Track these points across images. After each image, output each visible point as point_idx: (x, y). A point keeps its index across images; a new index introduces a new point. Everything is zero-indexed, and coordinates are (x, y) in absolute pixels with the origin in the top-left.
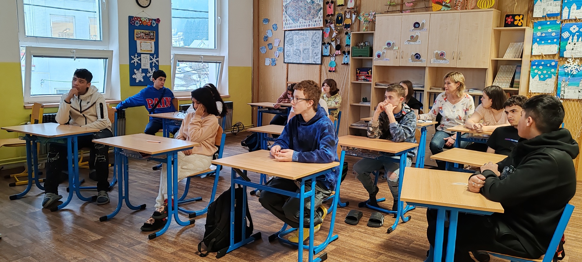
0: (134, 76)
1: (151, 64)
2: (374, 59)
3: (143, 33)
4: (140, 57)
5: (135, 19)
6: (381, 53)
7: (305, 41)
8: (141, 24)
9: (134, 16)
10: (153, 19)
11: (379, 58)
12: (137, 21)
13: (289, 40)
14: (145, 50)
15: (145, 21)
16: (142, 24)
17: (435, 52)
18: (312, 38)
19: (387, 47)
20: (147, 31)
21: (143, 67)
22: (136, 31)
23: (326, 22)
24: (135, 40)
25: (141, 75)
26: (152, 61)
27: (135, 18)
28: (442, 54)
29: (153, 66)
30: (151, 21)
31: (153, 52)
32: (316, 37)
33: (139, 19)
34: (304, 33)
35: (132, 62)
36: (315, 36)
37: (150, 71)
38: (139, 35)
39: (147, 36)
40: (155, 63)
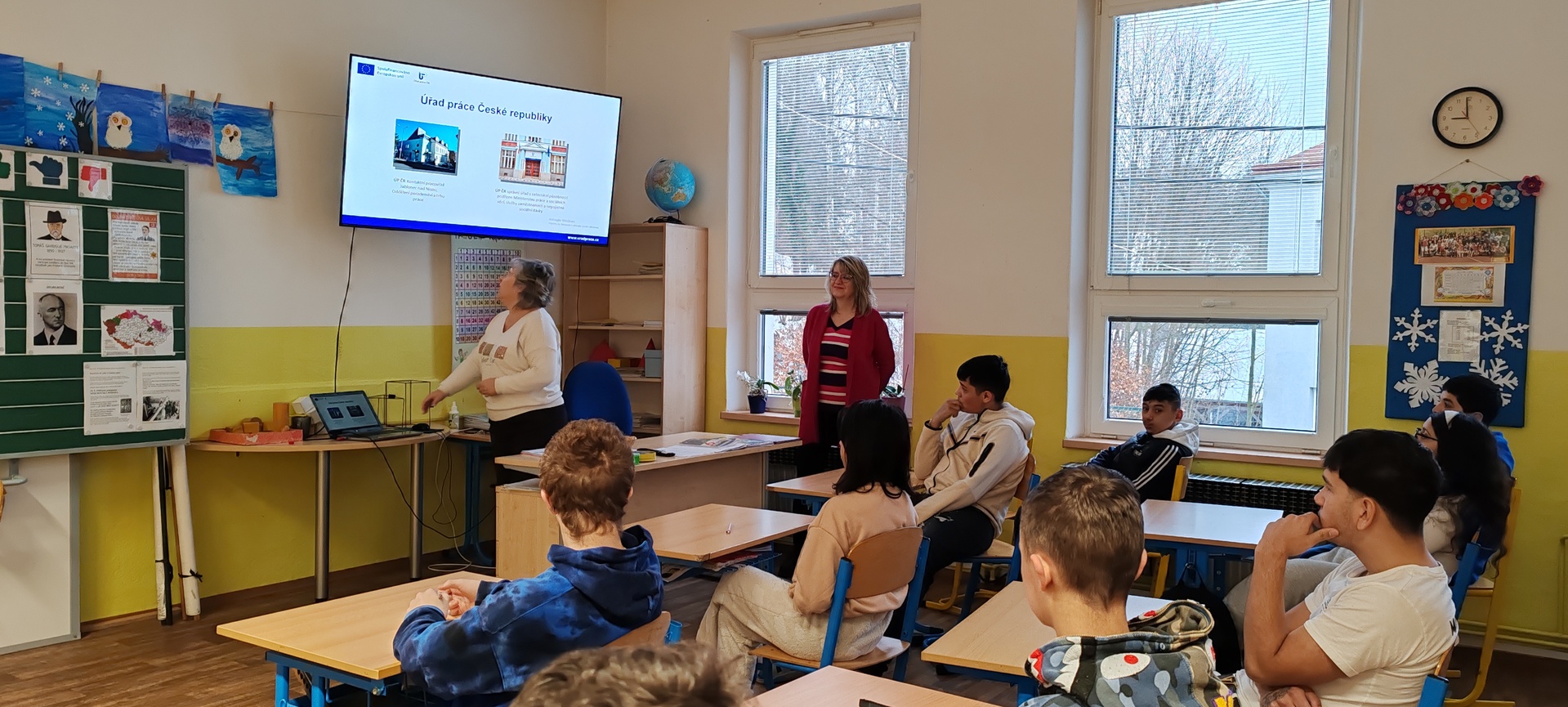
0: (1399, 387)
1: (1487, 350)
3: (1452, 235)
4: (1435, 322)
5: (1420, 193)
8: (1446, 205)
9: (1416, 182)
10: (1503, 184)
12: (1428, 200)
14: (1458, 297)
15: (1463, 195)
16: (1449, 207)
20: (1474, 230)
21: (1445, 355)
22: (1425, 232)
24: (1416, 263)
25: (1435, 383)
26: (1493, 335)
27: (1417, 188)
29: (1497, 352)
30: (1493, 191)
31: (1498, 300)
33: (1436, 192)
35: (1395, 338)
38: (1436, 245)
39: (1471, 245)
40: (1506, 343)
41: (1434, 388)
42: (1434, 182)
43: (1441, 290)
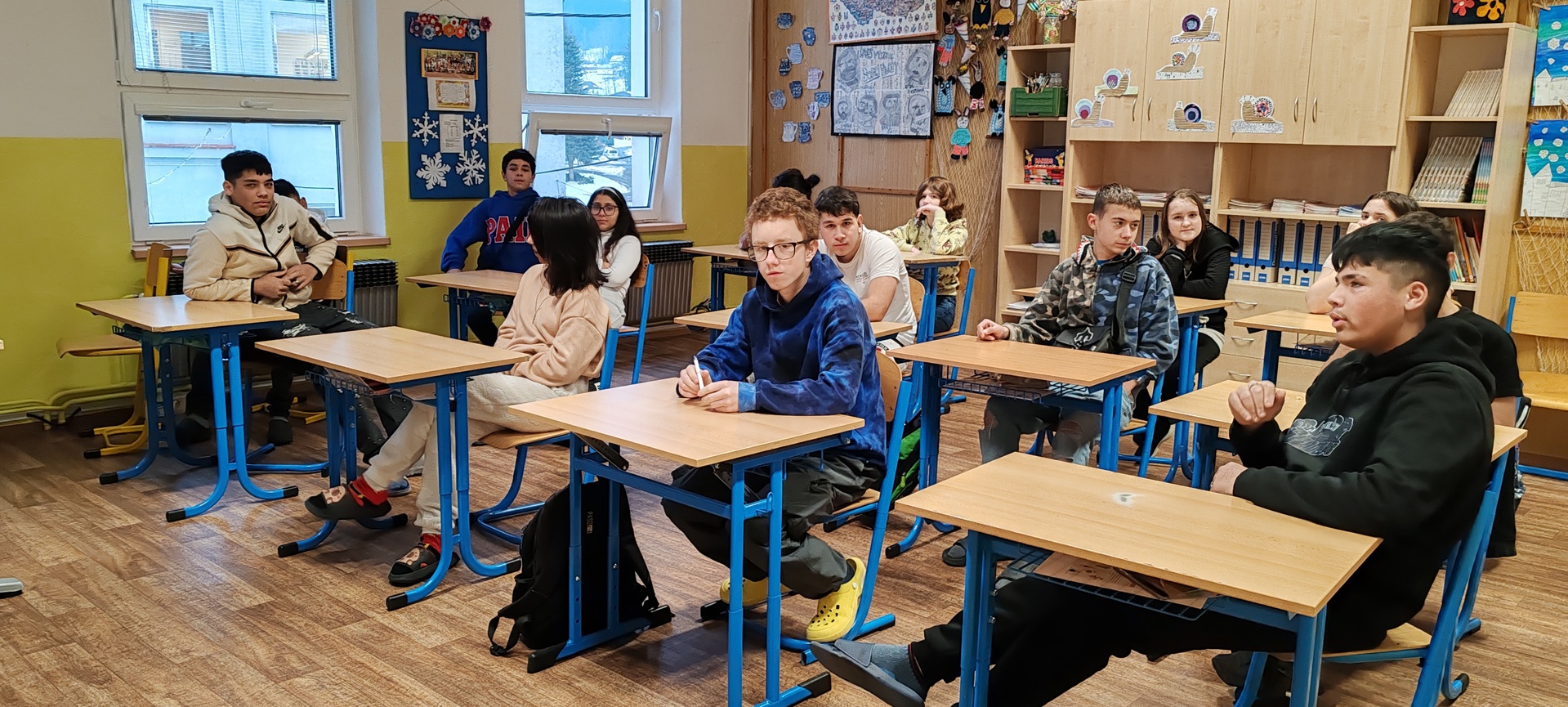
0: (420, 174)
1: (467, 140)
2: (1072, 121)
3: (444, 56)
4: (437, 123)
5: (421, 20)
6: (1091, 105)
7: (890, 74)
8: (438, 32)
9: (421, 11)
10: (471, 20)
11: (1083, 120)
13: (847, 70)
14: (450, 104)
15: (449, 26)
16: (440, 34)
17: (1243, 102)
18: (907, 66)
19: (1108, 88)
20: (456, 53)
21: (444, 149)
22: (424, 51)
23: (944, 19)
24: (423, 76)
25: (440, 170)
26: (471, 132)
27: (421, 16)
28: (1262, 107)
29: (473, 145)
30: (465, 25)
31: (472, 108)
32: (919, 62)
33: (433, 21)
34: (885, 51)
35: (414, 135)
36: (915, 59)
37: (465, 159)
38: (435, 63)
39: (455, 65)
40: (478, 138)
41: (440, 173)
42: (431, 13)
43: (440, 98)
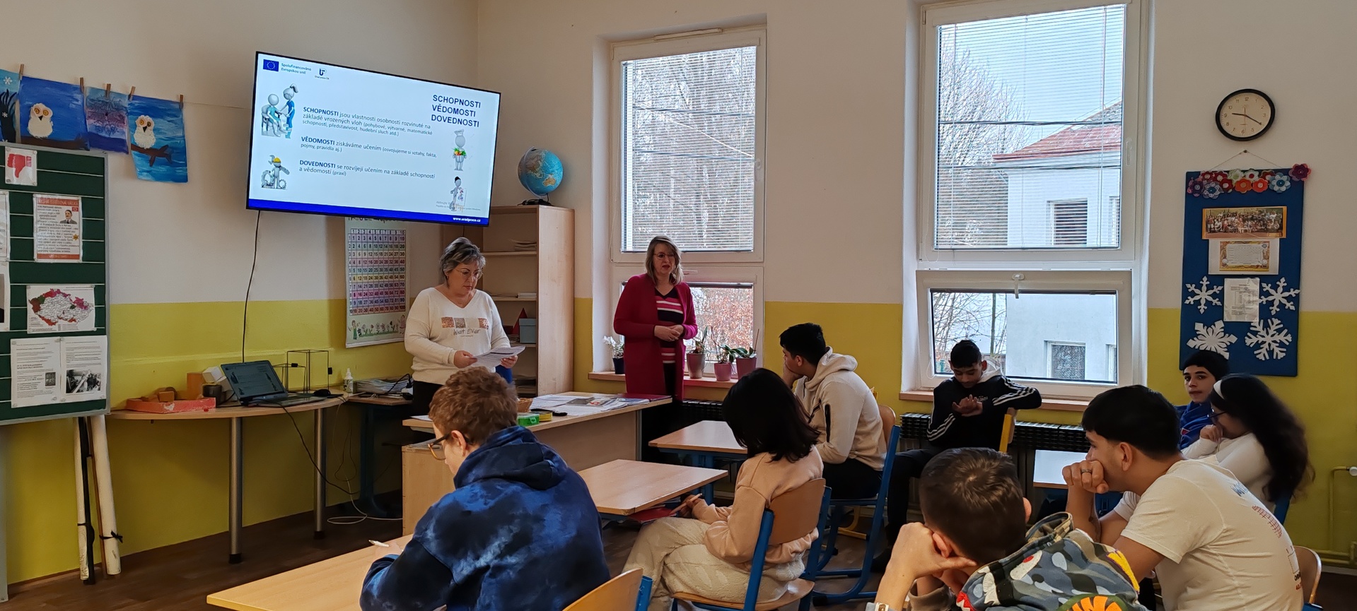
0: (1191, 343)
1: (1265, 311)
3: (1234, 215)
4: (1220, 288)
5: (1206, 179)
8: (1228, 189)
9: (1203, 169)
10: (1276, 171)
12: (1213, 185)
14: (1239, 267)
15: (1243, 180)
16: (1231, 190)
20: (1252, 210)
21: (1229, 316)
22: (1206, 212)
24: (1204, 238)
26: (1270, 298)
27: (1204, 175)
29: (1273, 313)
30: (1268, 177)
31: (1274, 268)
33: (1220, 178)
35: (1187, 302)
37: (1260, 328)
38: (1221, 223)
39: (1250, 223)
40: (1281, 305)
41: (1221, 344)
42: (1218, 170)
43: (1225, 261)
